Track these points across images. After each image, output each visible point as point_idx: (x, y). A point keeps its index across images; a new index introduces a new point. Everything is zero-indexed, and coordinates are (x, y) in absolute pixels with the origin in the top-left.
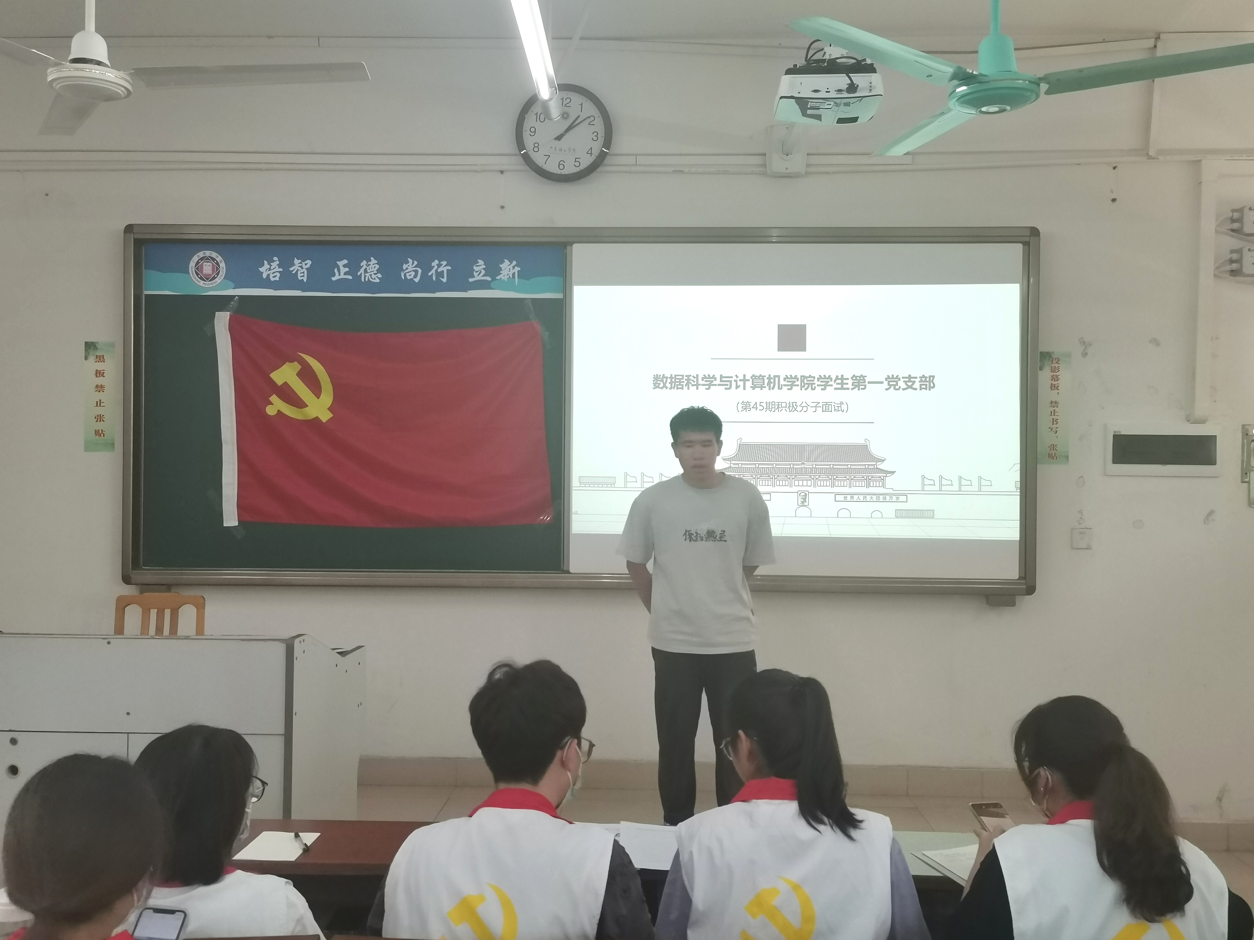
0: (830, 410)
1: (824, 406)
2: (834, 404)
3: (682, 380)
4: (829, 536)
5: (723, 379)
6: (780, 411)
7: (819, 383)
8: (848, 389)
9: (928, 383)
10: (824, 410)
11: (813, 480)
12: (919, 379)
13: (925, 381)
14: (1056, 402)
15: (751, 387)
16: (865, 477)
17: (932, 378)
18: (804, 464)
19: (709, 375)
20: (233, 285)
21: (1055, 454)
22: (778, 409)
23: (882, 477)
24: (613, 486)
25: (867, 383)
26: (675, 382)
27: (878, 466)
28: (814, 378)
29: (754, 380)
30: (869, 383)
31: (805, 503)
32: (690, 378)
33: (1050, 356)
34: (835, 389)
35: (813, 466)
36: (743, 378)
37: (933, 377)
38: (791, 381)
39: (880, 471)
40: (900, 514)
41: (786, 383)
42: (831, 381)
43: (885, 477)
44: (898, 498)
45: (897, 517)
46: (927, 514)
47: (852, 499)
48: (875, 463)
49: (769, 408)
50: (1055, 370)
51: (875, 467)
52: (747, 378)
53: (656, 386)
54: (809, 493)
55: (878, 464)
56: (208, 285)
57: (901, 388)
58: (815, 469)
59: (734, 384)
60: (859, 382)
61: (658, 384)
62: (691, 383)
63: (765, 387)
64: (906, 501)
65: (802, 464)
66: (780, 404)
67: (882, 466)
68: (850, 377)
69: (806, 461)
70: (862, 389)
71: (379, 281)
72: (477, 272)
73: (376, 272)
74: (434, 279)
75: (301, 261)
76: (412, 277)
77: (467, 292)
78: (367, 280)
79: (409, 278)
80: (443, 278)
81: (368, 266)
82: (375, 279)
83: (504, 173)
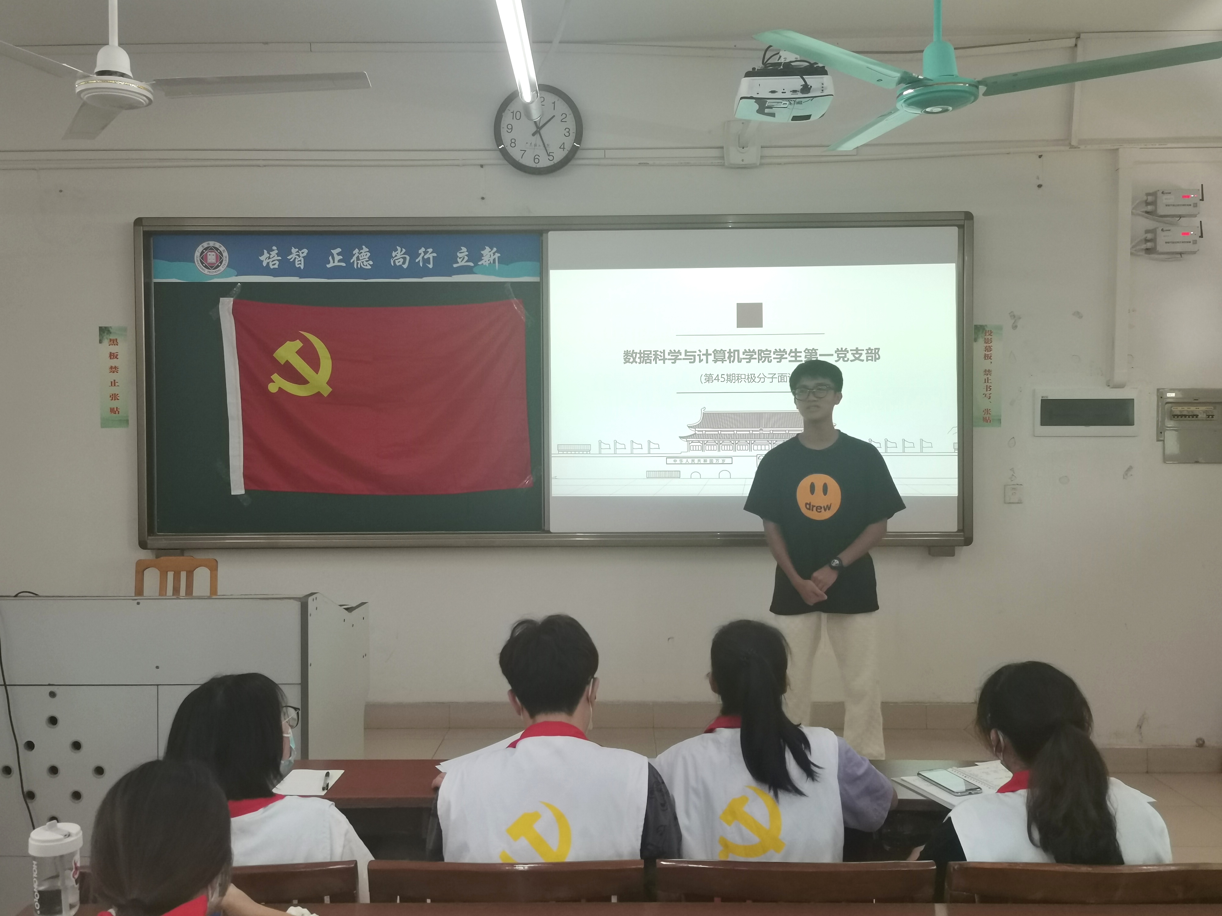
5: (688, 354)
12: (865, 352)
13: (871, 353)
14: (989, 371)
15: (713, 361)
17: (877, 350)
18: (762, 430)
19: (674, 350)
20: (236, 274)
21: (989, 418)
22: (738, 380)
24: (588, 453)
28: (770, 351)
29: (716, 354)
33: (984, 329)
34: (790, 361)
36: (705, 353)
37: (879, 349)
41: (744, 356)
42: (786, 354)
49: (729, 380)
50: (988, 341)
52: (709, 353)
56: (212, 273)
57: (849, 360)
59: (697, 358)
63: (726, 360)
65: (760, 430)
68: (803, 350)
71: (370, 267)
72: (460, 258)
73: (368, 259)
74: (421, 266)
75: (298, 250)
76: (401, 263)
77: (451, 277)
78: (359, 267)
79: (398, 264)
80: (430, 264)
81: (360, 254)
82: (366, 266)
83: (484, 167)
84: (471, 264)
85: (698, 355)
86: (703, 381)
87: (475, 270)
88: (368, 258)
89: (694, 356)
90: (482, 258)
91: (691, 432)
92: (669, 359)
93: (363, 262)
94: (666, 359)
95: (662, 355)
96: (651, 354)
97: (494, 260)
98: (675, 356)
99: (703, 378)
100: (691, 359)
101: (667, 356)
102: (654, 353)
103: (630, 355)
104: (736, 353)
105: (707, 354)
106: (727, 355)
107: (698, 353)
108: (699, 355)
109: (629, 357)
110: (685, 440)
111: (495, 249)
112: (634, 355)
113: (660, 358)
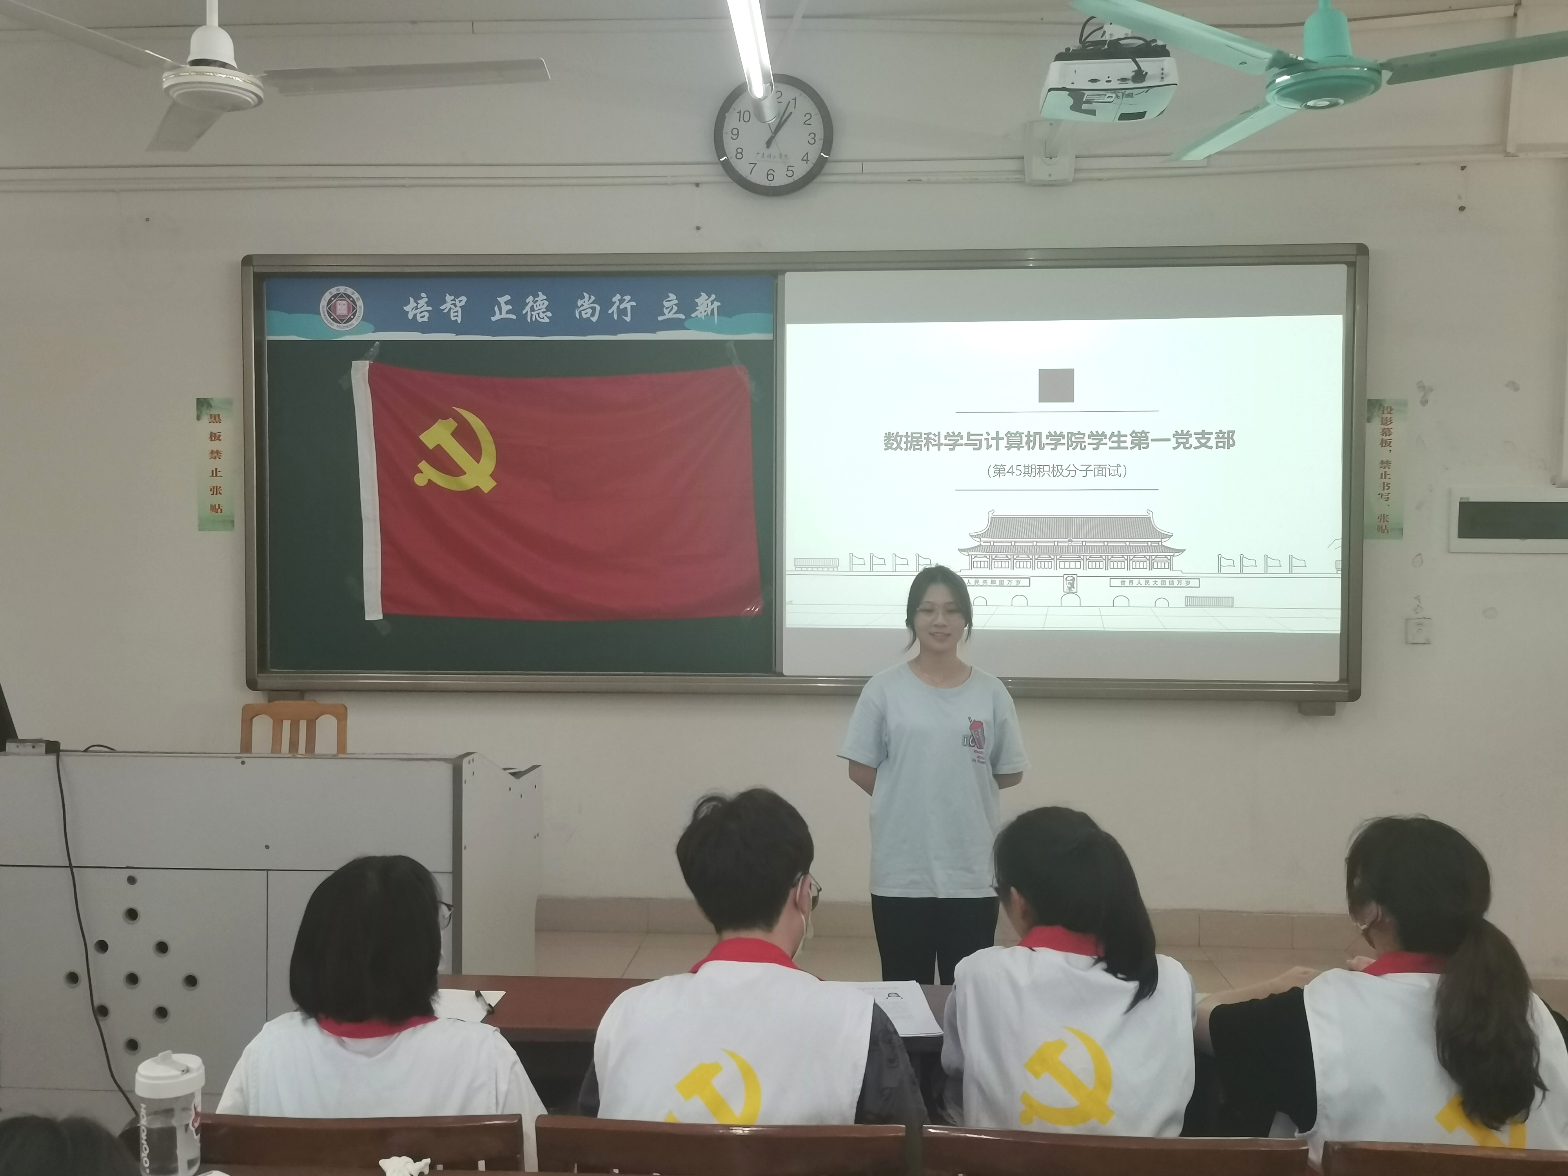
0: (1104, 474)
1: (1096, 469)
2: (1109, 467)
3: (920, 439)
4: (1103, 630)
5: (971, 437)
6: (1041, 476)
7: (1091, 441)
8: (1126, 448)
9: (1226, 440)
10: (1096, 474)
11: (1082, 561)
12: (1215, 436)
13: (1223, 437)
14: (1387, 462)
15: (1006, 447)
16: (1148, 557)
17: (1231, 434)
18: (1072, 541)
19: (953, 433)
20: (373, 328)
21: (1387, 526)
22: (1039, 474)
23: (1169, 557)
24: (835, 569)
25: (1149, 441)
26: (912, 441)
27: (1163, 544)
28: (1084, 434)
29: (1010, 438)
30: (1152, 440)
31: (1072, 589)
32: (930, 436)
33: (1381, 405)
34: (1110, 448)
35: (1082, 543)
36: (995, 436)
37: (1233, 432)
38: (1056, 439)
39: (1166, 550)
40: (1191, 602)
41: (1049, 441)
42: (1105, 438)
43: (1172, 557)
44: (1188, 583)
45: (1187, 606)
46: (1225, 602)
47: (1131, 584)
48: (1159, 540)
49: (1027, 472)
50: (1387, 422)
51: (1160, 545)
52: (1000, 436)
53: (888, 447)
54: (1077, 577)
55: (1163, 540)
56: (342, 328)
57: (1192, 447)
58: (1086, 547)
59: (984, 443)
60: (1140, 440)
61: (890, 444)
62: (931, 443)
63: (1023, 447)
64: (1198, 586)
65: (1069, 541)
66: (1042, 467)
67: (1168, 543)
68: (1126, 433)
69: (1074, 537)
70: (1144, 448)
71: (548, 321)
72: (667, 308)
73: (545, 310)
74: (616, 319)
75: (453, 297)
76: (588, 315)
77: (655, 333)
78: (534, 320)
79: (584, 316)
80: (626, 316)
81: (534, 303)
82: (543, 318)
83: (699, 186)
84: (682, 316)
85: (985, 439)
86: (992, 474)
87: (686, 324)
88: (546, 308)
89: (980, 440)
90: (697, 308)
91: (974, 543)
92: (946, 445)
93: (538, 314)
94: (942, 444)
95: (936, 439)
96: (921, 437)
97: (713, 310)
98: (954, 440)
99: (992, 470)
100: (976, 444)
101: (943, 441)
102: (926, 436)
103: (893, 438)
104: (1038, 436)
105: (997, 438)
106: (1025, 439)
107: (985, 436)
108: (987, 439)
109: (891, 441)
110: (966, 554)
111: (713, 297)
112: (899, 439)
113: (933, 443)
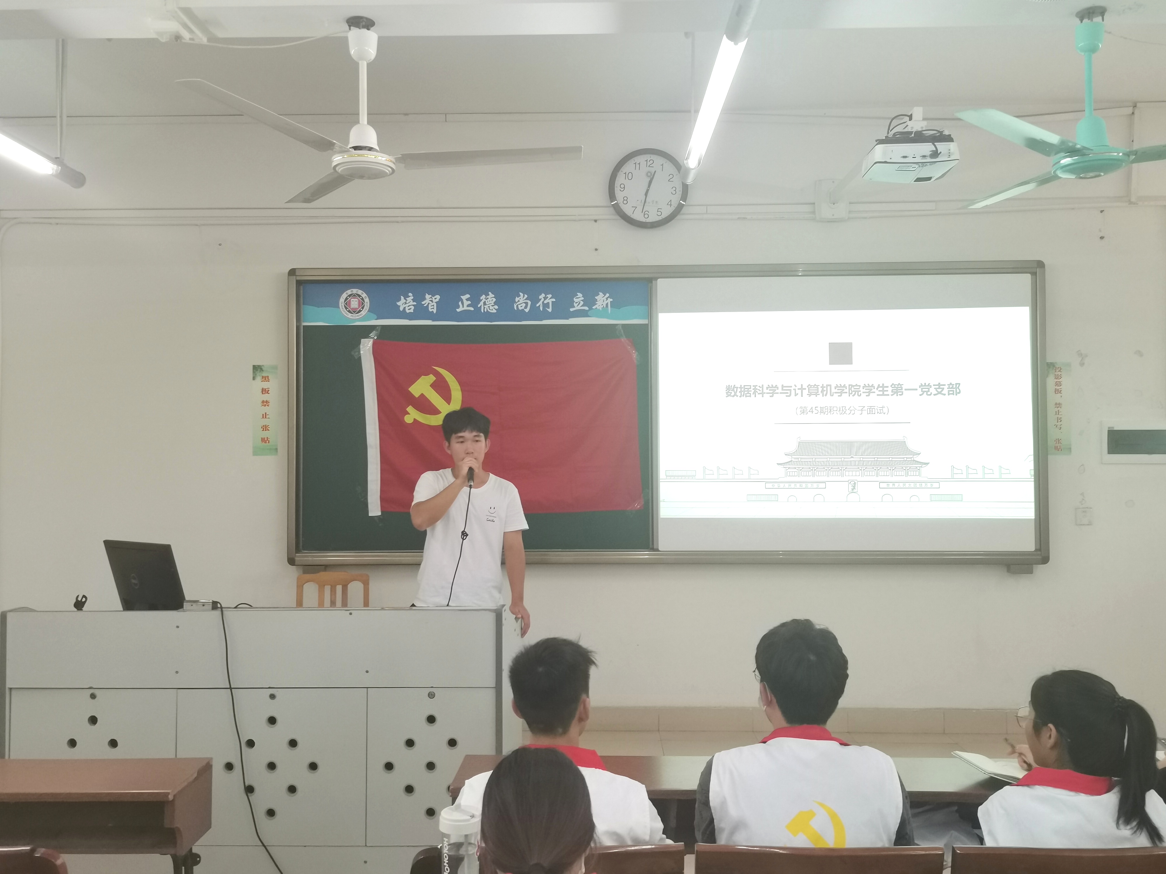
5: (785, 388)
9: (955, 390)
12: (947, 387)
14: (1059, 404)
17: (958, 385)
19: (772, 386)
20: (376, 317)
21: (1060, 446)
25: (904, 390)
31: (854, 489)
33: (1054, 366)
38: (841, 390)
39: (916, 463)
43: (920, 467)
44: (931, 485)
45: (932, 501)
46: (957, 498)
48: (911, 456)
50: (1058, 377)
51: (912, 459)
55: (914, 456)
56: (355, 317)
65: (851, 458)
67: (918, 458)
68: (889, 385)
71: (495, 311)
73: (494, 304)
74: (542, 310)
75: (431, 296)
76: (523, 308)
77: (568, 320)
78: (486, 311)
79: (520, 308)
80: (549, 308)
81: (486, 300)
82: (492, 310)
83: (597, 222)
84: (586, 308)
85: (794, 389)
86: (799, 413)
87: (589, 313)
89: (790, 390)
90: (596, 303)
91: (788, 459)
93: (489, 307)
94: (765, 393)
95: (761, 389)
96: (750, 388)
97: (607, 304)
98: (773, 390)
99: (799, 410)
100: (788, 393)
102: (754, 387)
103: (732, 389)
104: (829, 387)
105: (802, 389)
106: (820, 389)
109: (730, 391)
110: (783, 466)
111: (608, 295)
112: (735, 389)
113: (759, 392)
